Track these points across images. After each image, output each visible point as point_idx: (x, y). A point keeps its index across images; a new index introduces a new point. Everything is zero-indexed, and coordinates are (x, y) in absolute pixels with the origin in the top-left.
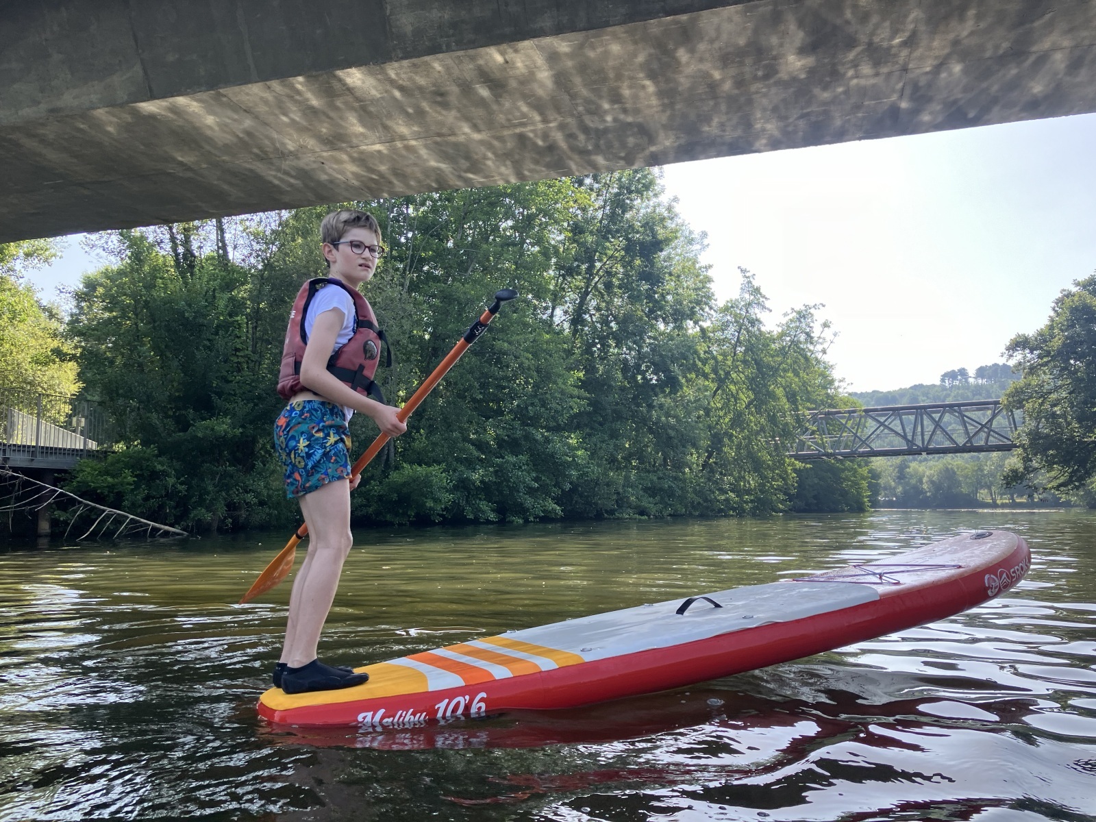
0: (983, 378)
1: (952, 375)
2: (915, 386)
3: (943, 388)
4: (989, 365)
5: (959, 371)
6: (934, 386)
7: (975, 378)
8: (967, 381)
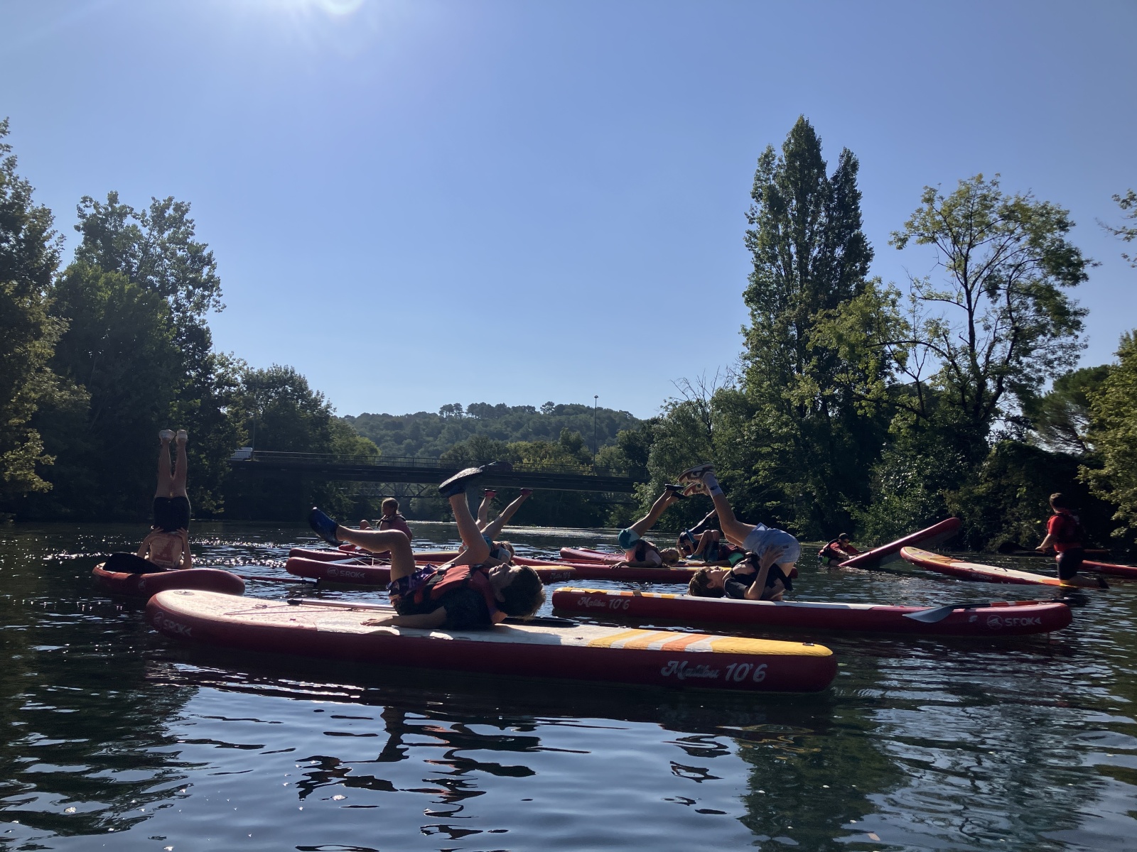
0: (472, 413)
1: (448, 408)
2: (419, 413)
3: (442, 419)
4: (479, 403)
5: (455, 405)
6: (435, 414)
7: (466, 413)
8: (461, 416)
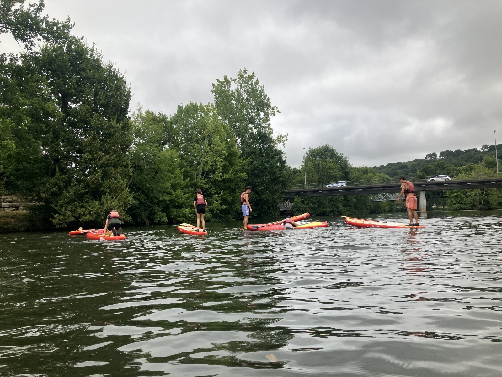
0: (443, 156)
1: (430, 155)
2: (415, 160)
3: (426, 161)
4: (445, 151)
5: (433, 154)
6: (423, 159)
7: (439, 156)
8: (436, 157)
